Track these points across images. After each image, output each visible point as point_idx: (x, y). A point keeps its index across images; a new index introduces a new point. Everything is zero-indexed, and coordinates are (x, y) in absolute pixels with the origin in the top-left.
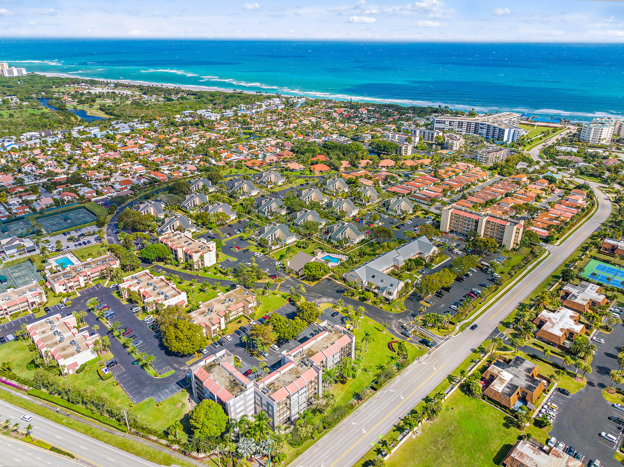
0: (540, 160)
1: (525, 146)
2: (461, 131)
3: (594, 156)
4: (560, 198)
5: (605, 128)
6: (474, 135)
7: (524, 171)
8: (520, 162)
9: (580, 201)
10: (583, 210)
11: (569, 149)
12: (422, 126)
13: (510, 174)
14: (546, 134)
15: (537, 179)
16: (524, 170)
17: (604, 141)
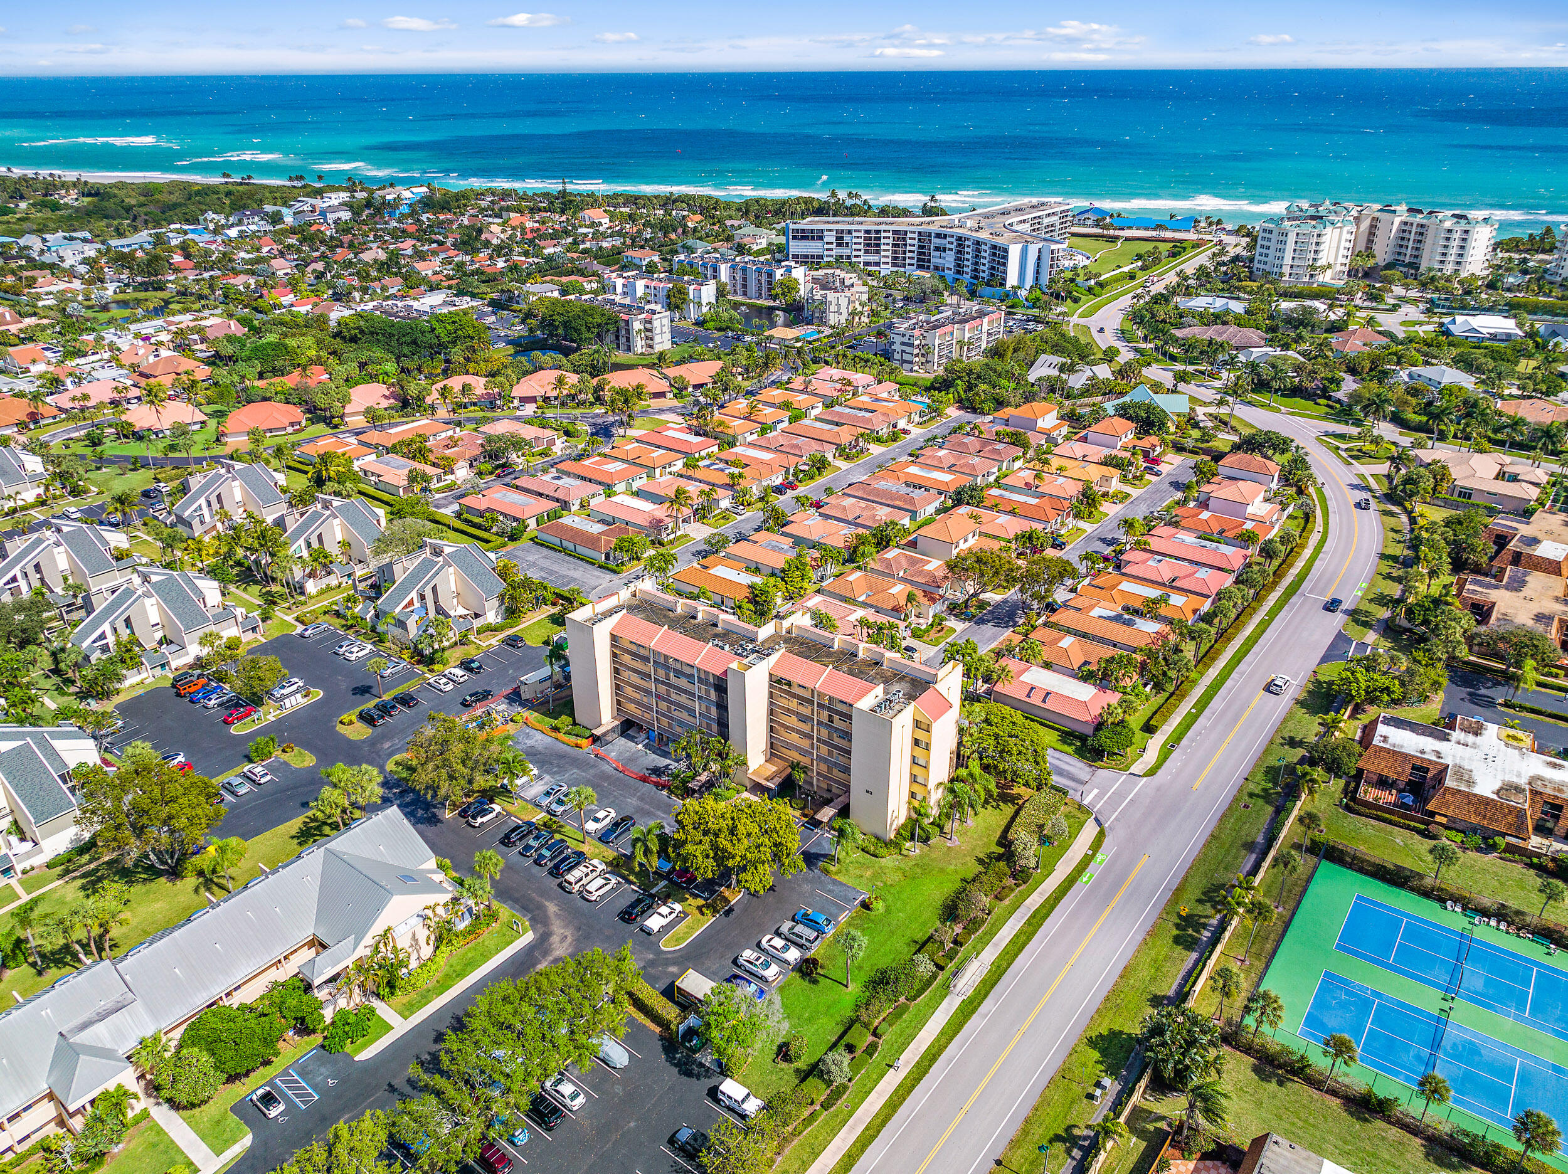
0: (1119, 345)
1: (1076, 300)
2: (877, 264)
3: (1302, 322)
4: (1179, 495)
5: (1329, 230)
6: (918, 272)
7: (1053, 391)
8: (1043, 357)
9: (1258, 507)
10: (1268, 552)
11: (1220, 303)
12: (760, 253)
13: (1000, 404)
14: (1148, 261)
15: (1098, 415)
16: (1053, 387)
17: (1329, 272)
